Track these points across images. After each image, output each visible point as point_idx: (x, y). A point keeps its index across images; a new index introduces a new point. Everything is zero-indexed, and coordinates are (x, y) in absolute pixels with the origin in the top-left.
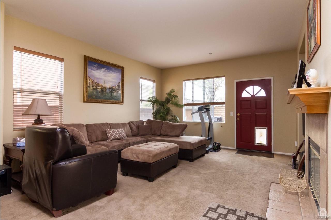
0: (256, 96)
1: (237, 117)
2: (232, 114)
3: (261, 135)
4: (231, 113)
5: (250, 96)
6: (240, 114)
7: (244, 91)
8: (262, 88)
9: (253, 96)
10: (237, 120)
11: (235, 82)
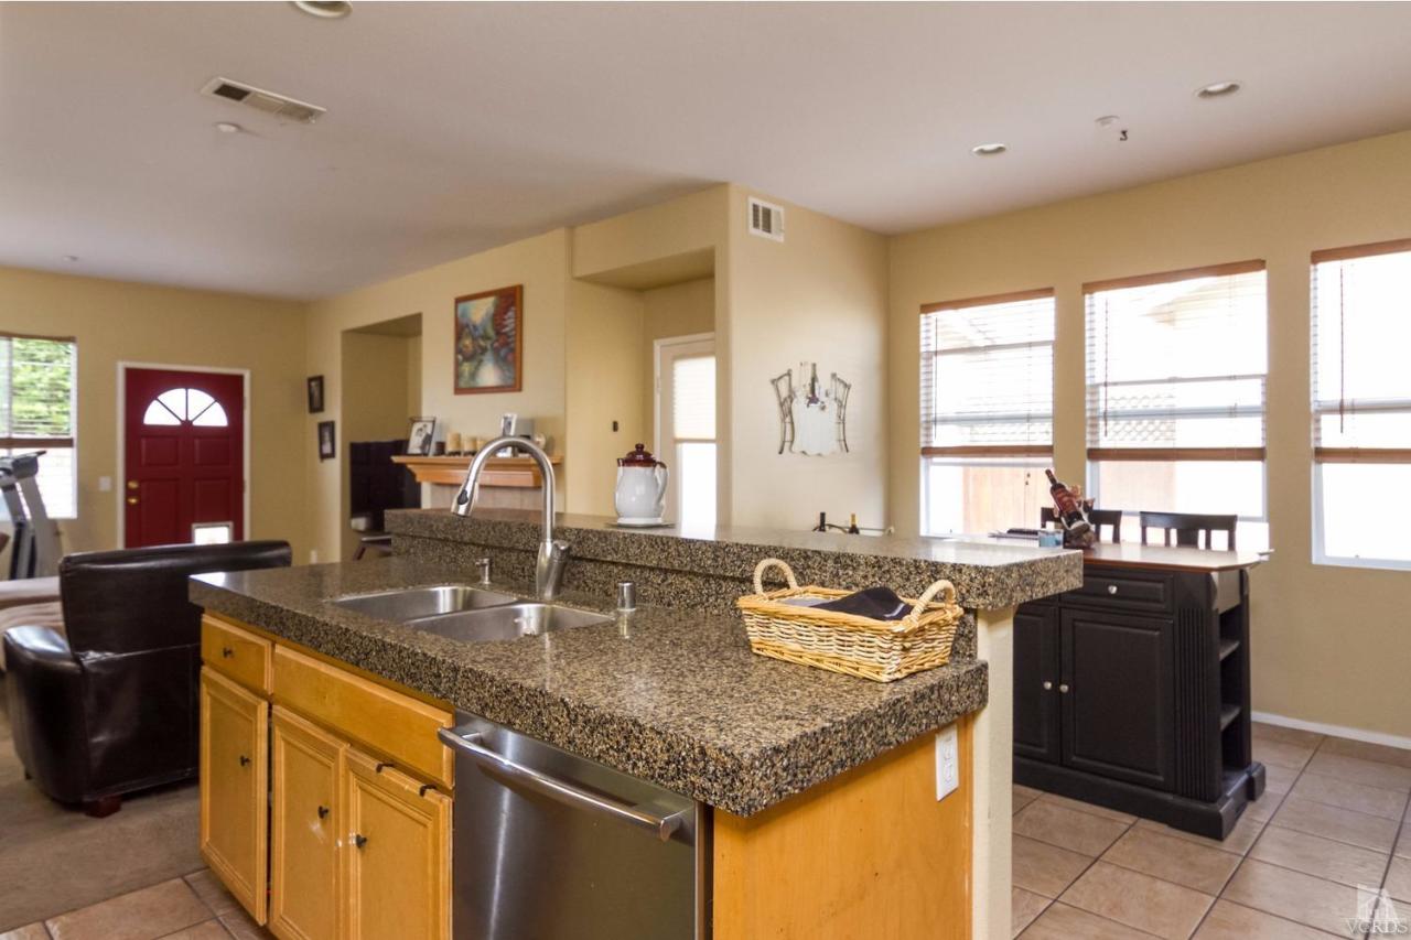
0: (196, 423)
1: (129, 493)
2: (104, 484)
4: (101, 478)
5: (178, 423)
6: (140, 482)
7: (155, 403)
8: (217, 399)
9: (187, 424)
10: (128, 506)
11: (121, 367)
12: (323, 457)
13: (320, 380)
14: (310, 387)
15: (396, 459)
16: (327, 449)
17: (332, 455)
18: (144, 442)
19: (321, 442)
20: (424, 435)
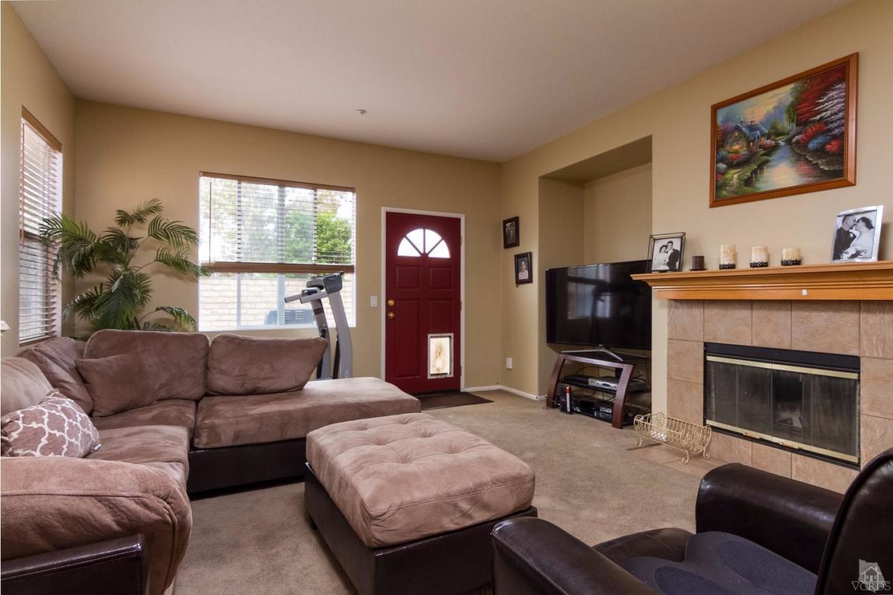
0: (430, 256)
1: (388, 309)
2: (374, 301)
3: (439, 354)
4: (372, 297)
5: (418, 255)
6: (395, 300)
7: (404, 240)
8: (444, 238)
9: (424, 256)
10: (387, 317)
11: (384, 210)
12: (519, 282)
13: (516, 221)
14: (505, 227)
15: (635, 277)
16: (524, 275)
17: (530, 280)
18: (397, 269)
19: (517, 271)
20: (670, 252)
